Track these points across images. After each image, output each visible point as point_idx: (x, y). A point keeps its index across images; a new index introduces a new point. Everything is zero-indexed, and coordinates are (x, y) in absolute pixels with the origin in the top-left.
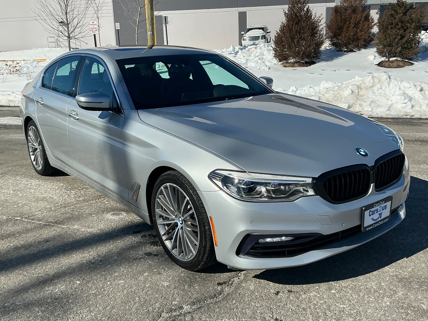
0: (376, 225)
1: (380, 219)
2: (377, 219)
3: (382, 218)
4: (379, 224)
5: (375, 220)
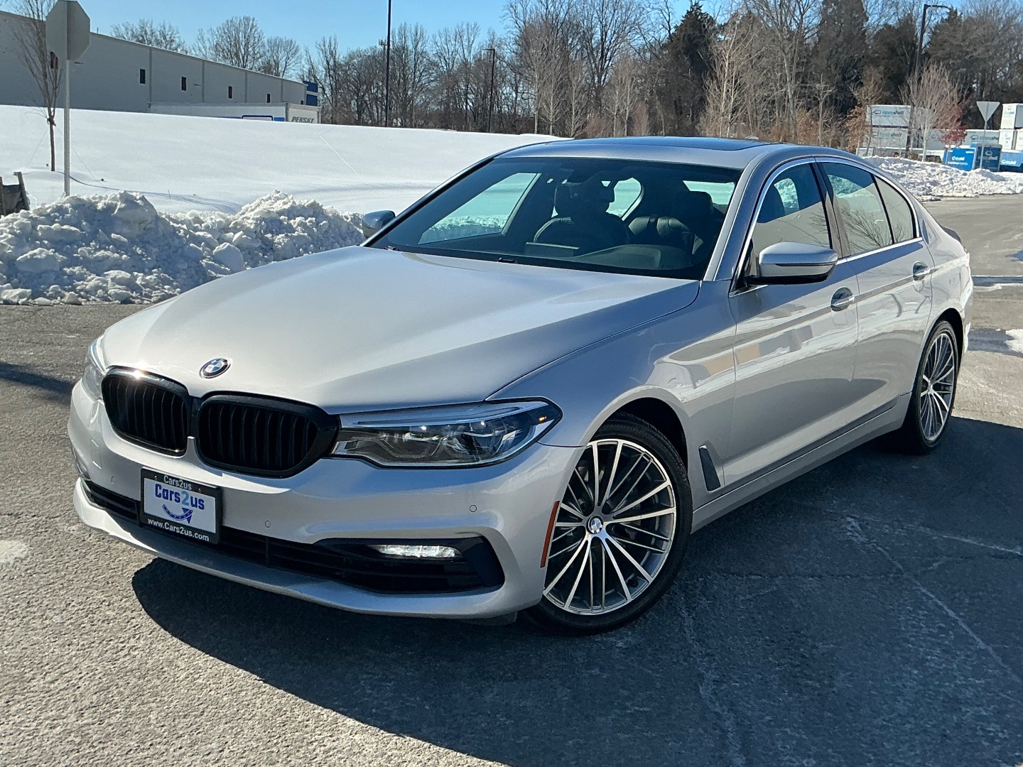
0: (172, 529)
1: (185, 522)
2: (177, 517)
3: (192, 524)
4: (181, 533)
5: (173, 516)
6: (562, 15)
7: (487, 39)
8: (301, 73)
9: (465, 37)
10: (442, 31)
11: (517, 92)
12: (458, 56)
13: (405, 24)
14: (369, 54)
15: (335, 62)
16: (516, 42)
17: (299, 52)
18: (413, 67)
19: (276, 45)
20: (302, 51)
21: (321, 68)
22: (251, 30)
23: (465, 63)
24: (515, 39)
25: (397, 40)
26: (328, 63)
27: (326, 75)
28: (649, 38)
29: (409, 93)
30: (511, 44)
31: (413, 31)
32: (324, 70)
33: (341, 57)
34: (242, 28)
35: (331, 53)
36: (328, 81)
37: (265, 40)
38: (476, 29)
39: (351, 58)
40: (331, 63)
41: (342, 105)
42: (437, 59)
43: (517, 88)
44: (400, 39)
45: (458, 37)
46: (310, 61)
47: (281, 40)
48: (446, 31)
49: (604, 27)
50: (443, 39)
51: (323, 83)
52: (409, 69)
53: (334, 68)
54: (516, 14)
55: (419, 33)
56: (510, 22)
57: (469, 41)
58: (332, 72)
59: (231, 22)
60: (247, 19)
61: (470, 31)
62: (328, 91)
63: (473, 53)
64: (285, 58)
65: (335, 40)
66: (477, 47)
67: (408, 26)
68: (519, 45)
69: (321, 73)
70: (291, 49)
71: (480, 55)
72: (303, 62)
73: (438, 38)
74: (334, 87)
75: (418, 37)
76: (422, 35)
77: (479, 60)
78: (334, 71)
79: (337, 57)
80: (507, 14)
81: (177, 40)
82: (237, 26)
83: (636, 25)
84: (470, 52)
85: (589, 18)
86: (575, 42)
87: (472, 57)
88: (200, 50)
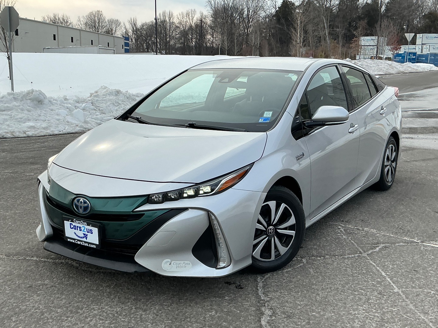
6: (231, 4)
7: (200, 16)
8: (122, 33)
9: (190, 15)
10: (181, 13)
11: (213, 38)
12: (188, 23)
13: (165, 11)
14: (150, 24)
15: (136, 28)
16: (212, 17)
17: (121, 24)
18: (169, 28)
19: (111, 22)
20: (122, 24)
21: (130, 31)
22: (100, 16)
23: (191, 26)
24: (211, 15)
25: (162, 18)
26: (133, 29)
27: (133, 34)
28: (268, 13)
29: (168, 40)
30: (210, 17)
31: (168, 14)
32: (132, 31)
33: (139, 26)
34: (97, 15)
35: (134, 24)
36: (133, 36)
37: (106, 20)
38: (194, 12)
39: (143, 26)
40: (135, 28)
41: (140, 46)
42: (179, 25)
43: (213, 36)
44: (163, 17)
45: (187, 15)
46: (125, 28)
47: (113, 20)
48: (182, 13)
49: (248, 8)
50: (181, 17)
51: (132, 37)
52: (167, 30)
53: (136, 31)
54: (211, 5)
55: (171, 14)
56: (209, 8)
57: (192, 17)
58: (135, 32)
59: (92, 13)
60: (99, 11)
61: (192, 13)
62: (134, 40)
63: (194, 22)
64: (115, 27)
65: (136, 19)
66: (195, 19)
67: (166, 12)
68: (213, 17)
69: (130, 33)
70: (117, 23)
71: (197, 22)
72: (123, 29)
73: (179, 16)
74: (136, 38)
75: (170, 16)
76: (172, 15)
77: (197, 25)
78: (136, 32)
79: (137, 26)
80: (208, 5)
81: (69, 21)
82: (94, 14)
83: (262, 7)
84: (193, 22)
85: (242, 5)
86: (237, 16)
87: (194, 24)
88: (79, 25)
